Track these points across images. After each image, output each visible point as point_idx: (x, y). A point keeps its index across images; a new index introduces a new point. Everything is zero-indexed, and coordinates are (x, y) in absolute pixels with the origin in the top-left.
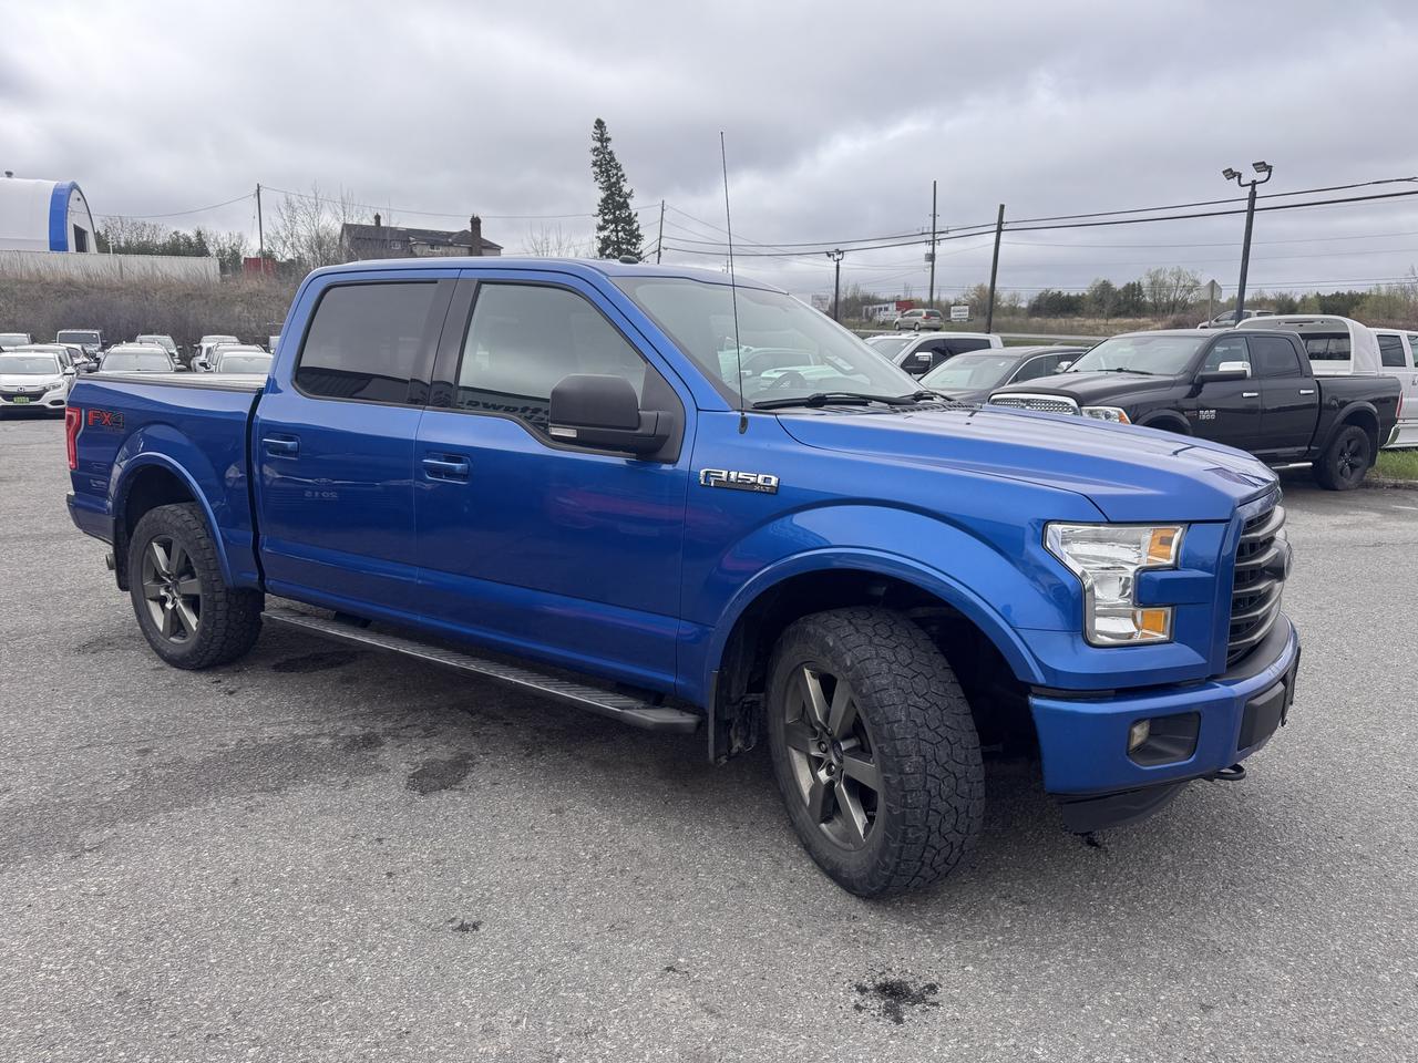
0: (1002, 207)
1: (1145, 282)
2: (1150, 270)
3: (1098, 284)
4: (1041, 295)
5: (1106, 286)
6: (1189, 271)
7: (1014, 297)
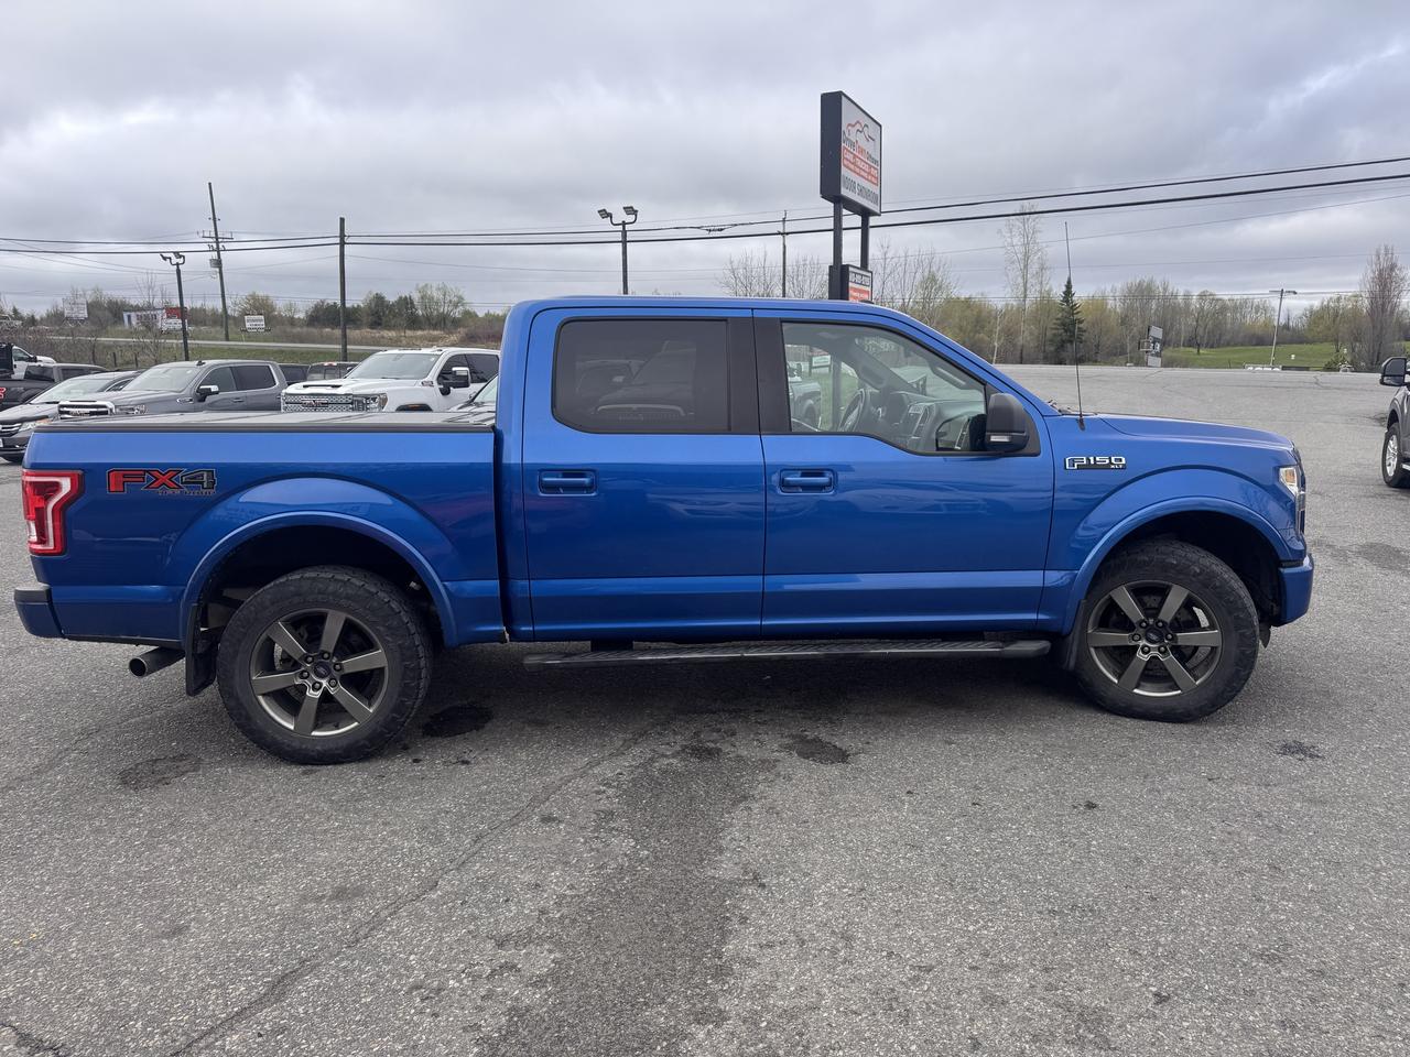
0: (342, 220)
1: (416, 297)
2: (417, 285)
3: (371, 296)
4: (316, 306)
5: (379, 299)
6: (453, 287)
7: (290, 307)
